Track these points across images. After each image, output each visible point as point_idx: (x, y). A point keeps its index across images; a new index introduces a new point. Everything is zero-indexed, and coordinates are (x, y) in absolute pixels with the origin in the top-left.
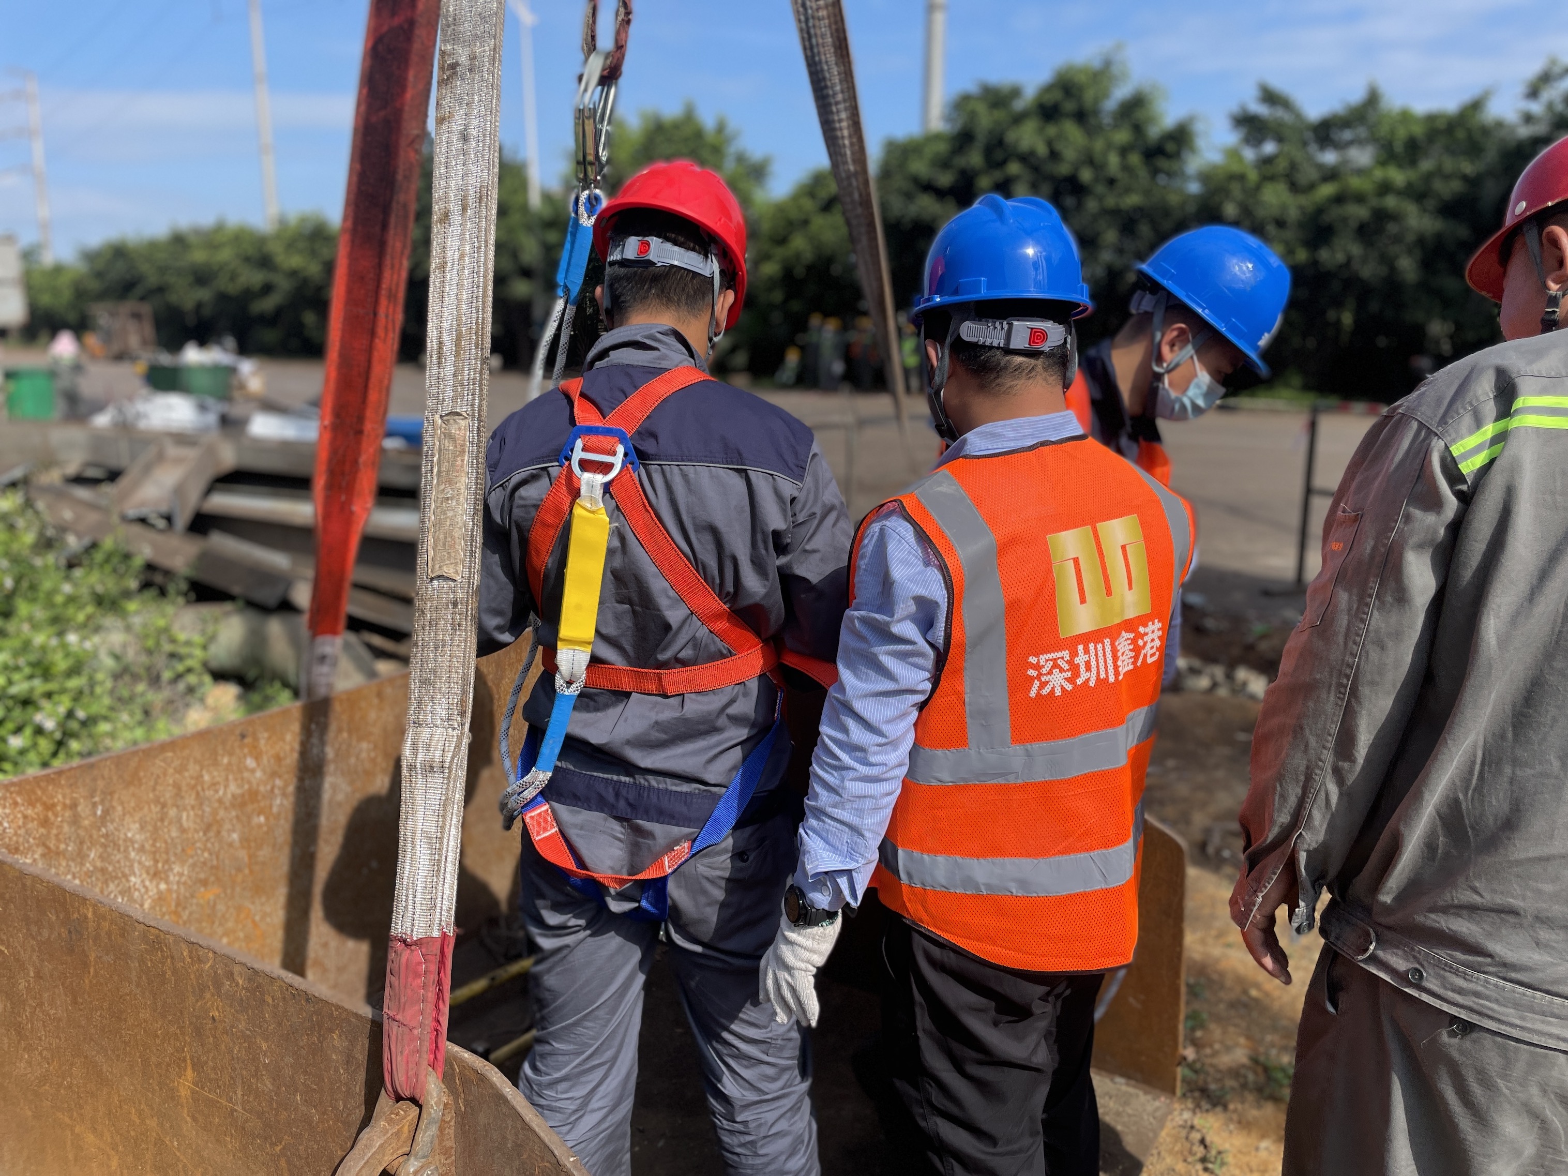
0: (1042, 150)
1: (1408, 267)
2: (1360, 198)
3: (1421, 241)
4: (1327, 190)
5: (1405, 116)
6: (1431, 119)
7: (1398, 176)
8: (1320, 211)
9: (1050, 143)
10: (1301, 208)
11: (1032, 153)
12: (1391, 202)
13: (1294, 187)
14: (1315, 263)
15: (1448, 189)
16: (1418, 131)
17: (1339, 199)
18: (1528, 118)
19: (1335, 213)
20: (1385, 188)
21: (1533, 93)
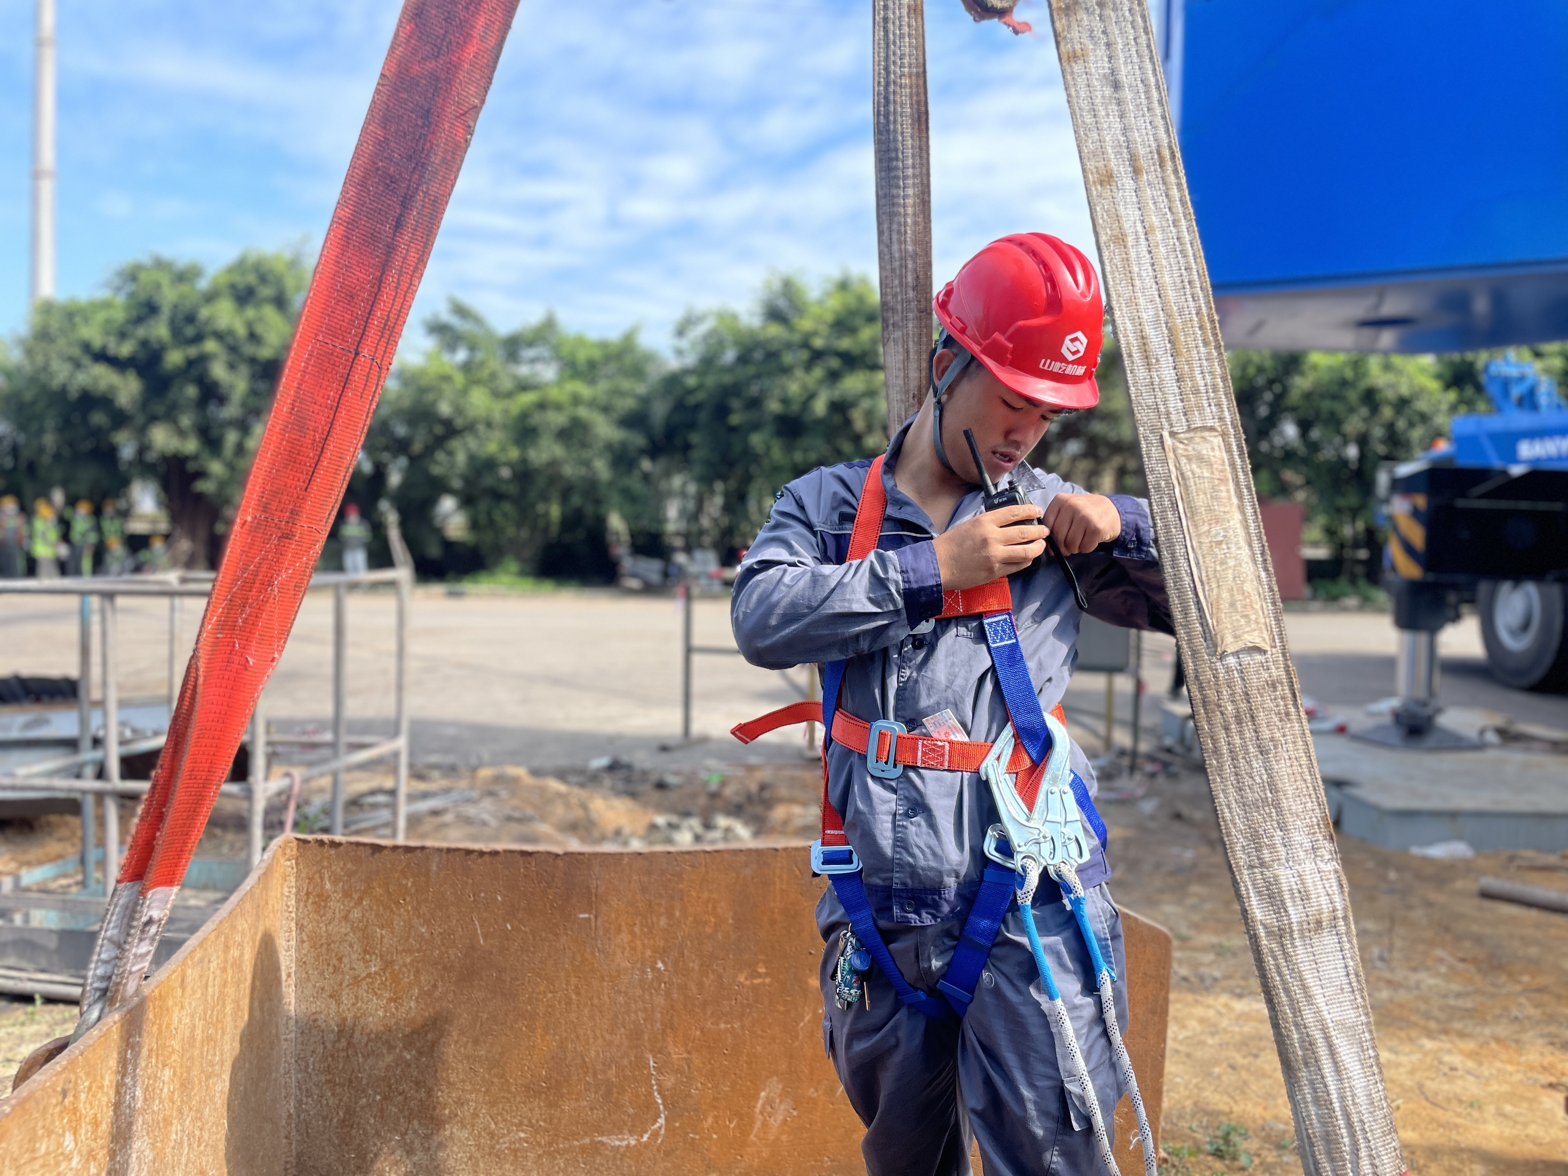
0: (241, 331)
1: (602, 468)
2: (558, 407)
3: (609, 447)
4: (528, 398)
5: (580, 341)
6: (603, 345)
7: (584, 390)
8: (524, 416)
9: (249, 325)
10: (506, 411)
11: (231, 332)
12: (583, 412)
13: (497, 394)
14: (524, 461)
15: (627, 404)
16: (596, 354)
17: (542, 406)
18: (679, 352)
19: (537, 419)
20: (576, 400)
21: (681, 332)
